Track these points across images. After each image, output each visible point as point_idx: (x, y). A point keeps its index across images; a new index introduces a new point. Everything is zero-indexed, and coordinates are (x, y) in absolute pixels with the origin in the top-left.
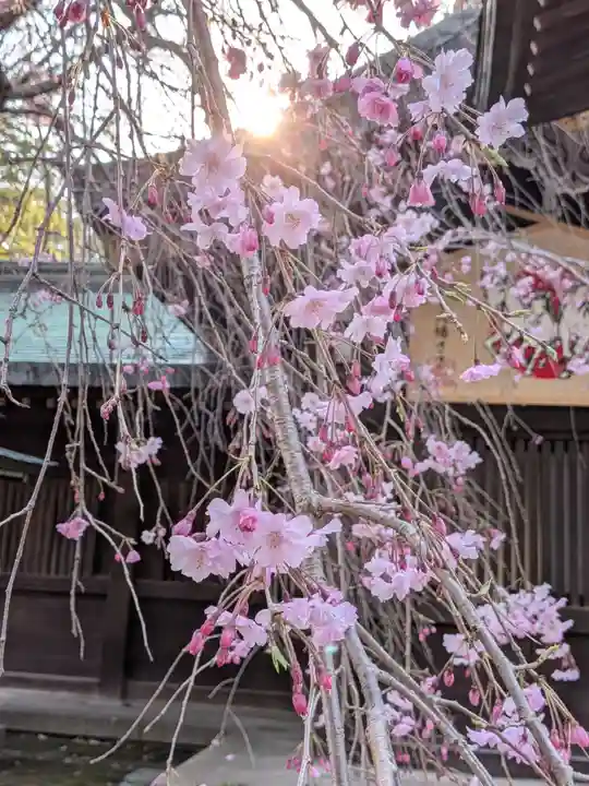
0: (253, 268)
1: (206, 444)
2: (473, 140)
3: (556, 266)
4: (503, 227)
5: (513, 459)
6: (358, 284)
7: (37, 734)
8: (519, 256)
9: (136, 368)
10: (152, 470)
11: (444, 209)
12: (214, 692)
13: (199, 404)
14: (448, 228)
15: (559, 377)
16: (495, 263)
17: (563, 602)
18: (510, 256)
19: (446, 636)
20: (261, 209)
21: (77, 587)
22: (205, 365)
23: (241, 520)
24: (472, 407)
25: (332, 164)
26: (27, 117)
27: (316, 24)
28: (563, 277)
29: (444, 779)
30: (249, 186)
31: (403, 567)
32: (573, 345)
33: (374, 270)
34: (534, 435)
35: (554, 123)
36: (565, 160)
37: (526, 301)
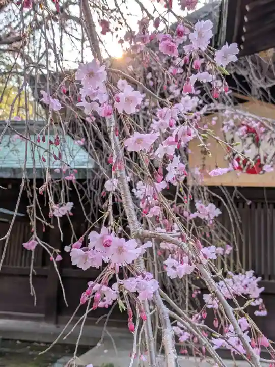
0: (111, 123)
1: (94, 205)
3: (257, 121)
4: (232, 103)
5: (237, 212)
6: (161, 130)
7: (16, 340)
8: (240, 117)
9: (61, 170)
10: (69, 218)
11: (205, 95)
12: (98, 321)
13: (91, 187)
14: (206, 103)
15: (259, 173)
16: (228, 120)
17: (259, 278)
18: (236, 117)
19: (204, 295)
20: (114, 96)
21: (33, 272)
22: (93, 169)
23: (104, 241)
24: (218, 187)
25: (152, 74)
26: (9, 53)
27: (143, 8)
28: (260, 127)
29: (204, 361)
30: (108, 85)
31: (182, 263)
32: (265, 159)
33: (168, 124)
34: (247, 200)
35: (256, 54)
36: (261, 71)
37: (243, 138)
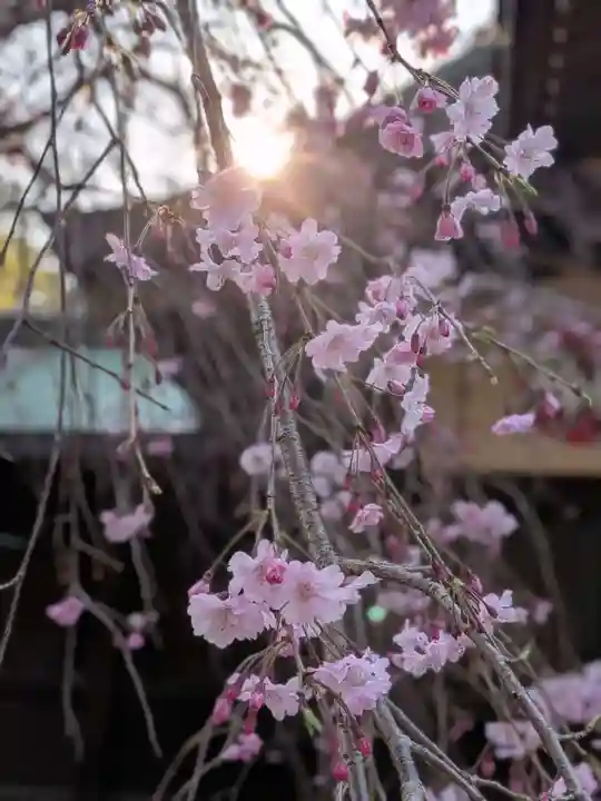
0: (262, 314)
2: (501, 169)
23: (268, 571)
31: (435, 637)
33: (395, 311)
